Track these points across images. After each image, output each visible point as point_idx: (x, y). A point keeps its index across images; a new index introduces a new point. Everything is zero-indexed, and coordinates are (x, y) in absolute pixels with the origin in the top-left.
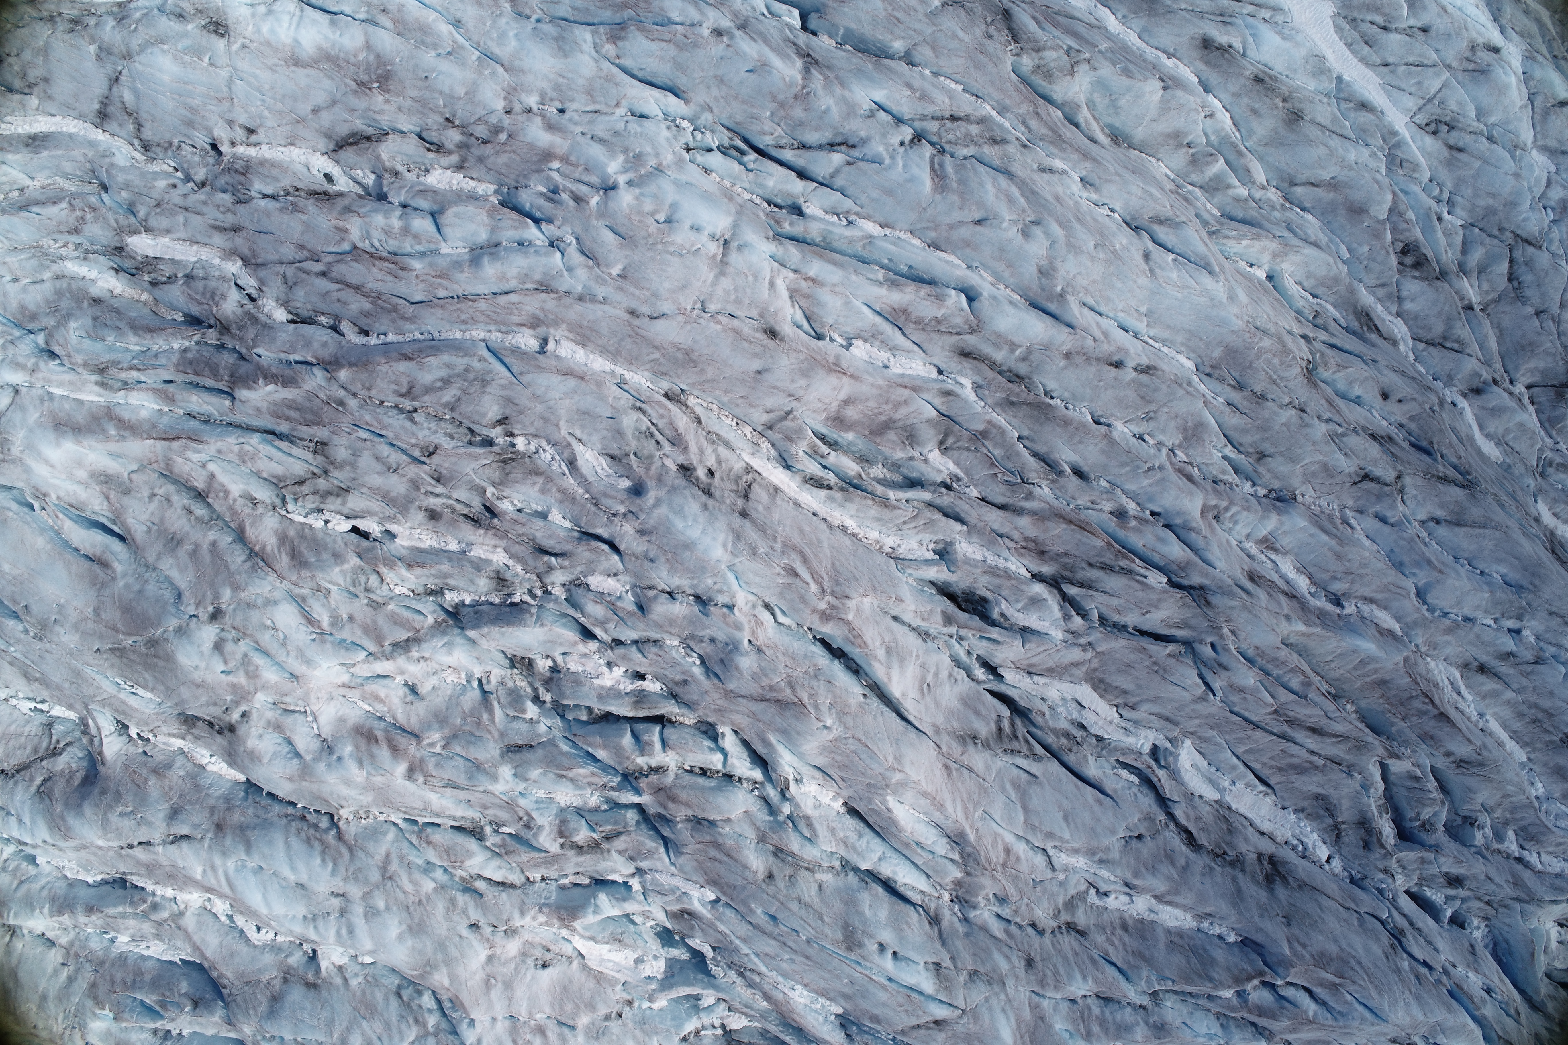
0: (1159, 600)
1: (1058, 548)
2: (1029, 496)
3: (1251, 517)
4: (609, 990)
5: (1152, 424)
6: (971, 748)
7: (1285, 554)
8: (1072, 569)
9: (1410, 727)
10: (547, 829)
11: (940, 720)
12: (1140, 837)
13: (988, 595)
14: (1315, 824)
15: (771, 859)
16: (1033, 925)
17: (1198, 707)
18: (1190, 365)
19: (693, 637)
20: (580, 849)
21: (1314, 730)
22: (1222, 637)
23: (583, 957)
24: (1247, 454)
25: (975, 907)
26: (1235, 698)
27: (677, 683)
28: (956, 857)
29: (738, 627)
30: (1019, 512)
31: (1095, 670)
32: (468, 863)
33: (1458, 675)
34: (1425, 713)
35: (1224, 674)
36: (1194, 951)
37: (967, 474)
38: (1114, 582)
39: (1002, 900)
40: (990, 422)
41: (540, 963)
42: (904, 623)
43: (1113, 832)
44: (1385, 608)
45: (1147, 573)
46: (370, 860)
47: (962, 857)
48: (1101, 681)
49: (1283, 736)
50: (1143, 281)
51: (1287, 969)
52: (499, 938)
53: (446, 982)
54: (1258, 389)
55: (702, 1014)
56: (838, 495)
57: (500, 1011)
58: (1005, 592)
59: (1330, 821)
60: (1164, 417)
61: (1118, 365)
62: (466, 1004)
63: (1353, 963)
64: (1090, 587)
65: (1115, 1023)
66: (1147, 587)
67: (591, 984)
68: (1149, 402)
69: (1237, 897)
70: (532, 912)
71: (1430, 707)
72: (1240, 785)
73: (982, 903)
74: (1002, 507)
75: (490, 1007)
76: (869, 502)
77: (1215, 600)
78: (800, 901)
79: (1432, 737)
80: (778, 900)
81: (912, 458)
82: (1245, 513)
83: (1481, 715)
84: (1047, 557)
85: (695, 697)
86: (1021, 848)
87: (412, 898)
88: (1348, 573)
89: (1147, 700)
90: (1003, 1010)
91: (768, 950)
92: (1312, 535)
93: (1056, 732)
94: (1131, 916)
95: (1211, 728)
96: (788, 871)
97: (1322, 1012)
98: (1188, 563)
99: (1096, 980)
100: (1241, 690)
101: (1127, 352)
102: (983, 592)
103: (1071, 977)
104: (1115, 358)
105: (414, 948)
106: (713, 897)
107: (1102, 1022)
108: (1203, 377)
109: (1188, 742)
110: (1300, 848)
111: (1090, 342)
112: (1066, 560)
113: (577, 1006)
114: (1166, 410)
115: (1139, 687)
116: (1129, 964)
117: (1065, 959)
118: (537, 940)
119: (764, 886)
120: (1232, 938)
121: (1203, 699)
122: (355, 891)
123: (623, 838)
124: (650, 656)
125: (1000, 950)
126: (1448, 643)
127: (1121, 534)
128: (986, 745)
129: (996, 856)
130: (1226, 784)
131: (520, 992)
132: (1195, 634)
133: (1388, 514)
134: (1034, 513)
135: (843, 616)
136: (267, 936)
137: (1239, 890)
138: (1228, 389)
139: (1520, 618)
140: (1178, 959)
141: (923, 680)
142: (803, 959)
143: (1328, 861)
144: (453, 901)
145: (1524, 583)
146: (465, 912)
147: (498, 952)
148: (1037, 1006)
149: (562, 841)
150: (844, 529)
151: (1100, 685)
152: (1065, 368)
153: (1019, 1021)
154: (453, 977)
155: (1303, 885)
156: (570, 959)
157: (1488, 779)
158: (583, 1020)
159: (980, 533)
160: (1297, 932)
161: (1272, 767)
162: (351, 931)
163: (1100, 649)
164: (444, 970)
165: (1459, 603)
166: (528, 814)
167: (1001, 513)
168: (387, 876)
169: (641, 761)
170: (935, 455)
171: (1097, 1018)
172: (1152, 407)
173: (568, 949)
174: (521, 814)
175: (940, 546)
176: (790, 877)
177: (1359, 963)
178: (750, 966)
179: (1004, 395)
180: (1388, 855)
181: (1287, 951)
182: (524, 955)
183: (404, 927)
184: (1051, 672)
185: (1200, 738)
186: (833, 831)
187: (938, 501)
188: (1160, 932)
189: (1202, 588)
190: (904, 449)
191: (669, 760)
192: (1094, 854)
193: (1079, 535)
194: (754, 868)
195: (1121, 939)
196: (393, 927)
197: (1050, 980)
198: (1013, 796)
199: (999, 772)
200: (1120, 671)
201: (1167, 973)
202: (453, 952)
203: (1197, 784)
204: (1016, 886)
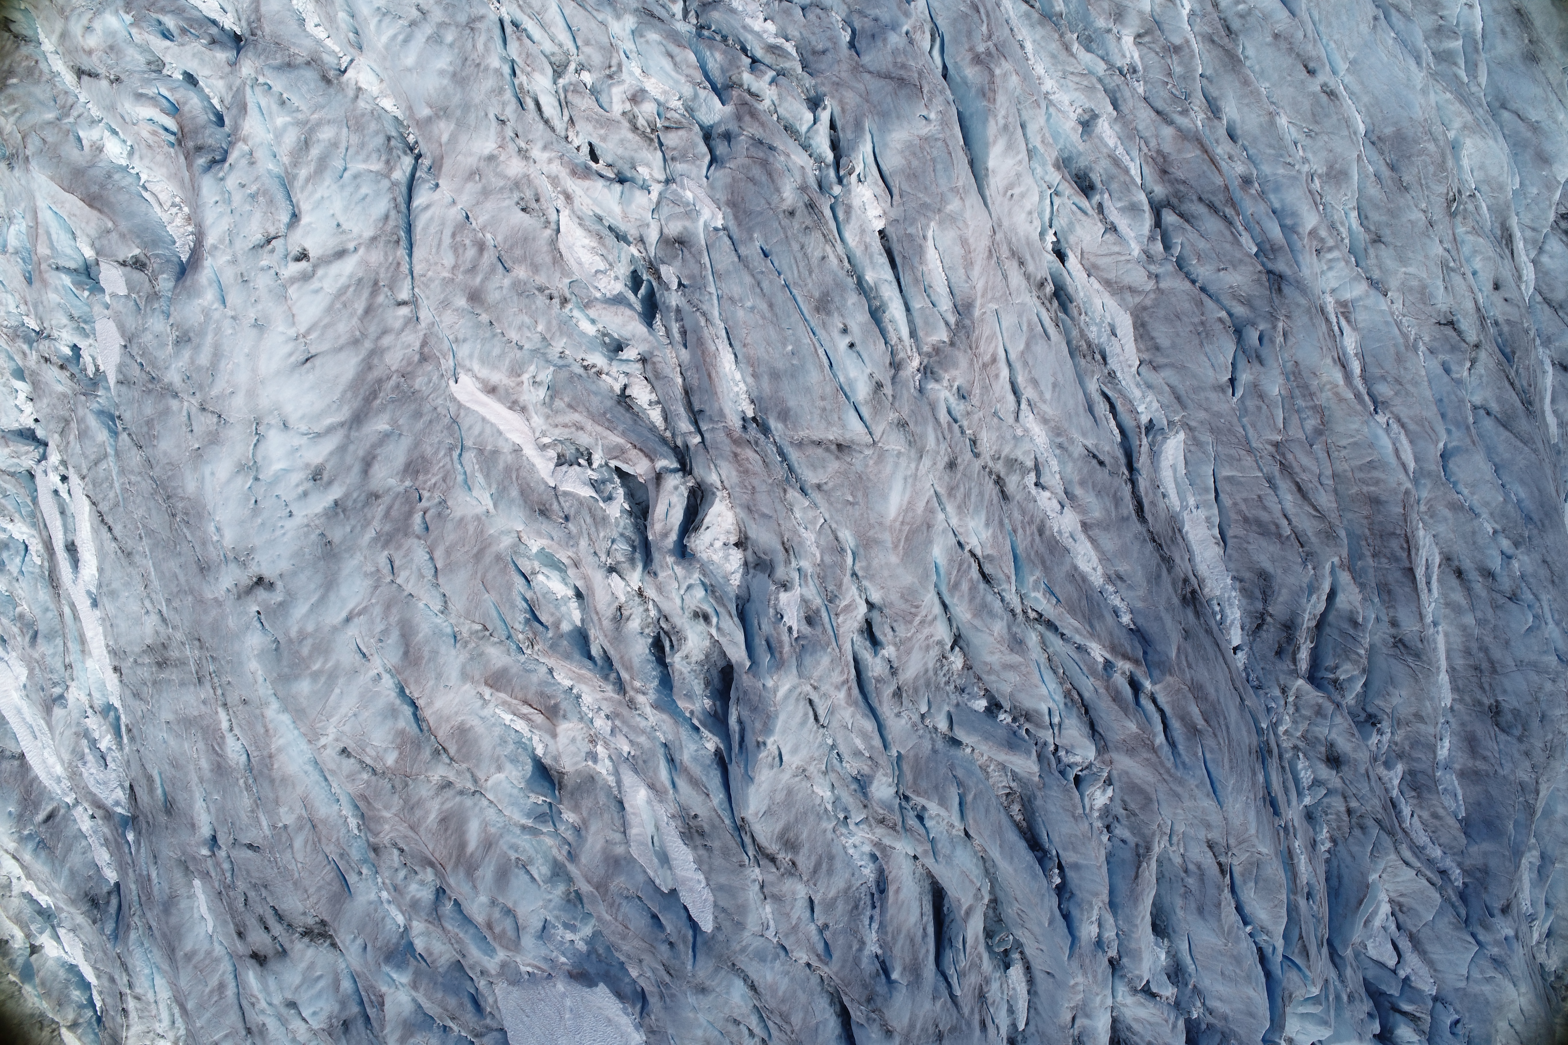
0: (1241, 261)
1: (1180, 174)
2: (1185, 112)
3: (1346, 271)
4: (558, 275)
5: (1308, 141)
6: (1015, 264)
7: (1355, 329)
8: (1181, 198)
9: (1376, 569)
10: (625, 86)
11: (1006, 223)
12: (1101, 463)
13: (1099, 185)
14: (1244, 602)
15: (801, 204)
16: (974, 442)
17: (1213, 396)
18: (1362, 129)
19: (860, 12)
20: (635, 128)
21: (1299, 489)
22: (1274, 327)
23: (558, 231)
24: (1367, 230)
25: (937, 381)
26: (1251, 404)
27: (814, 53)
28: (952, 320)
29: (907, 14)
30: (1170, 122)
31: (1145, 308)
32: (537, 76)
33: (1437, 561)
34: (1397, 560)
35: (1257, 366)
36: (1089, 598)
37: (1145, 69)
38: (1212, 224)
39: (962, 396)
40: (1187, 41)
41: (523, 204)
42: (1024, 135)
43: (1084, 434)
44: (1411, 442)
45: (1244, 233)
46: (467, 8)
47: (957, 324)
48: (1143, 325)
49: (1270, 480)
50: (1364, 28)
51: (1163, 673)
52: (512, 148)
53: (445, 138)
54: (1406, 178)
55: (614, 363)
56: (1035, 16)
57: (465, 200)
58: (1114, 186)
59: (1259, 606)
60: (1320, 144)
61: (1311, 72)
62: (444, 169)
63: (1222, 723)
64: (1187, 221)
65: (983, 599)
66: (1236, 242)
67: (548, 259)
68: (1316, 122)
69: (1154, 579)
70: (553, 154)
71: (1404, 555)
72: (1202, 514)
73: (945, 383)
74: (1158, 112)
75: (460, 191)
76: (1056, 36)
77: (1287, 290)
78: (802, 247)
79: (1389, 592)
80: (785, 233)
81: (1109, 31)
82: (1343, 264)
83: (1435, 624)
84: (1166, 177)
85: (823, 66)
86: (1005, 373)
87: (474, 56)
88: (1398, 382)
89: (1172, 365)
90: (905, 479)
91: (736, 290)
92: (1387, 323)
93: (1081, 331)
94: (1051, 528)
95: (1212, 431)
96: (808, 222)
97: (1166, 749)
98: (1281, 248)
99: (995, 537)
100: (1261, 396)
101: (1323, 65)
102: (1095, 178)
103: (976, 511)
104: (1311, 65)
105: (445, 88)
106: (719, 223)
107: (973, 588)
108: (1367, 142)
109: (1182, 436)
110: (1218, 617)
111: (1300, 34)
112: (1182, 188)
113: (524, 258)
114: (1326, 138)
115: (1174, 346)
116: (1029, 555)
117: (981, 494)
118: (537, 182)
119: (781, 216)
120: (1126, 619)
121: (1221, 389)
122: (437, 15)
123: (681, 133)
124: (811, 16)
125: (935, 430)
126: (1446, 519)
127: (1238, 194)
128: (1028, 277)
129: (986, 350)
130: (1192, 501)
131: (490, 205)
132: (1252, 315)
133: (1454, 367)
134: (1179, 129)
135: (992, 66)
136: (321, 33)
137: (1159, 576)
138: (1382, 162)
139: (1516, 545)
140: (1070, 588)
141: (1010, 186)
142: (764, 306)
143: (1235, 649)
144: (501, 91)
145: (1535, 517)
146: (504, 104)
147: (502, 158)
148: (932, 511)
149: (628, 106)
150: (1022, 47)
151: (1141, 329)
152: (1269, 45)
153: (910, 506)
154: (453, 139)
155: (1209, 632)
156: (547, 223)
157: (1417, 681)
158: (521, 272)
159: (1125, 125)
160: (1190, 650)
161: (1240, 512)
162: (406, 41)
163: (1163, 285)
164: (452, 126)
165: (1473, 486)
166: (620, 65)
167: (1153, 114)
168: (471, 25)
169: (747, 77)
170: (1128, 40)
171: (971, 580)
172: (1316, 128)
173: (553, 217)
174: (614, 62)
175: (1086, 117)
176: (807, 228)
177: (1228, 728)
178: (705, 307)
179: (1210, 31)
180: (1295, 673)
181: (1173, 654)
182: (517, 185)
183: (451, 69)
184: (1107, 283)
185: (1194, 438)
186: (863, 231)
187: (1107, 81)
188: (1068, 560)
189: (1281, 277)
190: (1106, 19)
191: (769, 94)
192: (1059, 435)
193: (1206, 167)
194: (785, 195)
195: (1032, 534)
196: (444, 61)
197: (960, 494)
198: (1025, 328)
199: (1023, 304)
200: (1166, 318)
201: (1057, 590)
202: (472, 119)
203: (1167, 477)
204: (982, 395)
